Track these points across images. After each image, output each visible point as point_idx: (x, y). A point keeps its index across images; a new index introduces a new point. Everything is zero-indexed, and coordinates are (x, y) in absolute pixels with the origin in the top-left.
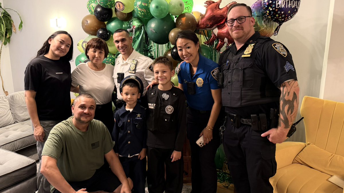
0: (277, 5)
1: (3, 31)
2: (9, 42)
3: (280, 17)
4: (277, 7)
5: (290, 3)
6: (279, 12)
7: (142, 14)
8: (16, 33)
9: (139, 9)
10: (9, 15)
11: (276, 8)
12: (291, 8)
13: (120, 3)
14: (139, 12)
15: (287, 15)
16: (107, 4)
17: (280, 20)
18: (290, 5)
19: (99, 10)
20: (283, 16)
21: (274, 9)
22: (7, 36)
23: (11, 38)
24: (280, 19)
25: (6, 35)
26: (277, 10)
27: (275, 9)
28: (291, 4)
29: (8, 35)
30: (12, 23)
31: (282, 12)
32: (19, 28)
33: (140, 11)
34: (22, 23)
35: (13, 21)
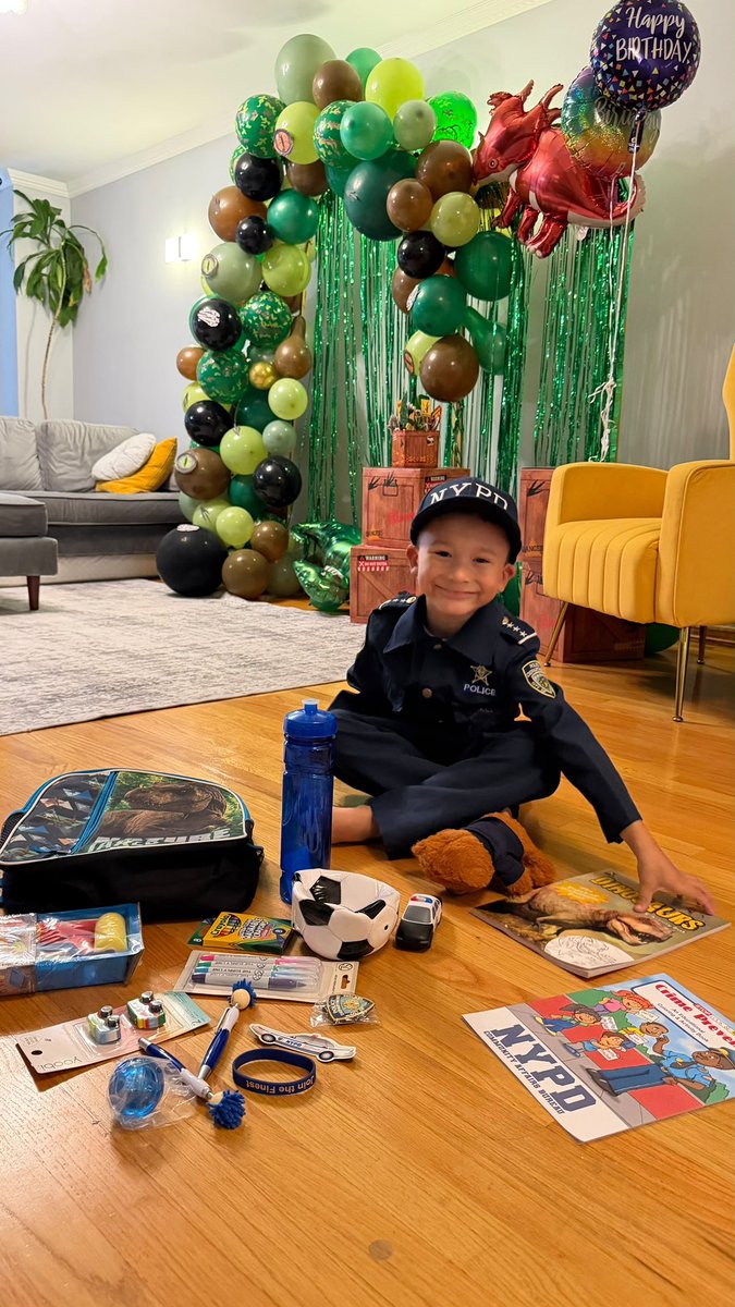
0: (618, 53)
1: (60, 285)
2: (74, 320)
3: (632, 89)
4: (618, 59)
5: (658, 47)
6: (625, 73)
7: (329, 153)
8: (90, 292)
9: (321, 142)
10: (79, 247)
11: (616, 63)
12: (660, 59)
13: (283, 134)
14: (322, 150)
15: (649, 82)
16: (259, 144)
17: (635, 97)
18: (658, 52)
19: (245, 166)
20: (639, 83)
21: (611, 65)
22: (68, 300)
23: (81, 309)
24: (633, 93)
25: (66, 299)
26: (619, 67)
27: (615, 65)
28: (661, 49)
29: (71, 298)
30: (84, 266)
31: (635, 73)
32: (97, 275)
33: (323, 146)
34: (104, 262)
35: (86, 262)
